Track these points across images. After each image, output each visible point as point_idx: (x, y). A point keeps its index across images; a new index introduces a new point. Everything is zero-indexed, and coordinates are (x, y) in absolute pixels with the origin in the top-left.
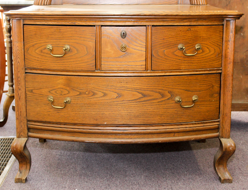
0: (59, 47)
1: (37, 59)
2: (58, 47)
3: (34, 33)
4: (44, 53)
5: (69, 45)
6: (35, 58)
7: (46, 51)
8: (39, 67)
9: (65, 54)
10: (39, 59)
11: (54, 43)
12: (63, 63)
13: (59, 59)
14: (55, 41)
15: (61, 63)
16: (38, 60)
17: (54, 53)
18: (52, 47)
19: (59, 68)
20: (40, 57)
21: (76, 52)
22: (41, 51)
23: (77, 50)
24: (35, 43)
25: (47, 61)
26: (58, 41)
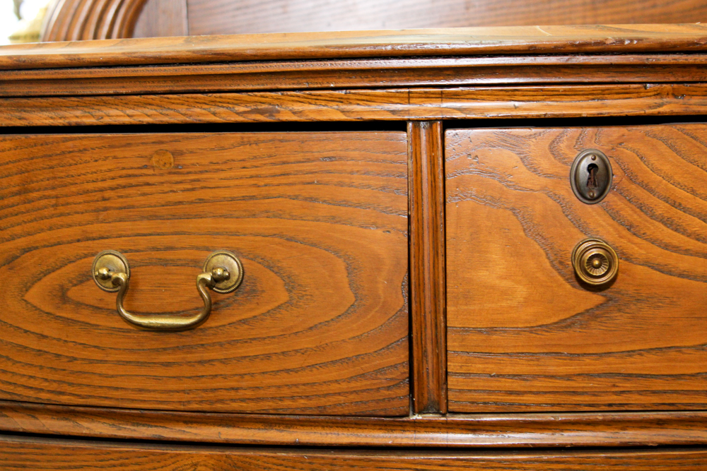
0: (174, 263)
1: (33, 343)
2: (165, 263)
3: (16, 179)
4: (79, 305)
5: (237, 252)
6: (21, 341)
7: (90, 293)
8: (44, 396)
9: (210, 310)
10: (43, 346)
11: (143, 242)
12: (201, 370)
13: (173, 340)
14: (144, 226)
15: (187, 371)
16: (40, 352)
17: (140, 304)
18: (131, 267)
19: (174, 402)
20: (50, 329)
21: (283, 297)
22: (62, 296)
23: (291, 284)
24: (22, 242)
25: (98, 355)
26: (167, 226)
